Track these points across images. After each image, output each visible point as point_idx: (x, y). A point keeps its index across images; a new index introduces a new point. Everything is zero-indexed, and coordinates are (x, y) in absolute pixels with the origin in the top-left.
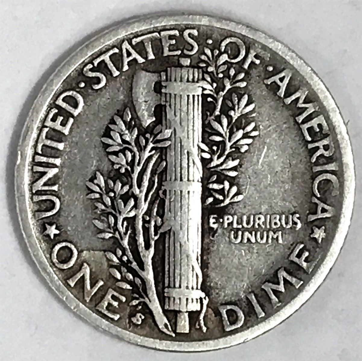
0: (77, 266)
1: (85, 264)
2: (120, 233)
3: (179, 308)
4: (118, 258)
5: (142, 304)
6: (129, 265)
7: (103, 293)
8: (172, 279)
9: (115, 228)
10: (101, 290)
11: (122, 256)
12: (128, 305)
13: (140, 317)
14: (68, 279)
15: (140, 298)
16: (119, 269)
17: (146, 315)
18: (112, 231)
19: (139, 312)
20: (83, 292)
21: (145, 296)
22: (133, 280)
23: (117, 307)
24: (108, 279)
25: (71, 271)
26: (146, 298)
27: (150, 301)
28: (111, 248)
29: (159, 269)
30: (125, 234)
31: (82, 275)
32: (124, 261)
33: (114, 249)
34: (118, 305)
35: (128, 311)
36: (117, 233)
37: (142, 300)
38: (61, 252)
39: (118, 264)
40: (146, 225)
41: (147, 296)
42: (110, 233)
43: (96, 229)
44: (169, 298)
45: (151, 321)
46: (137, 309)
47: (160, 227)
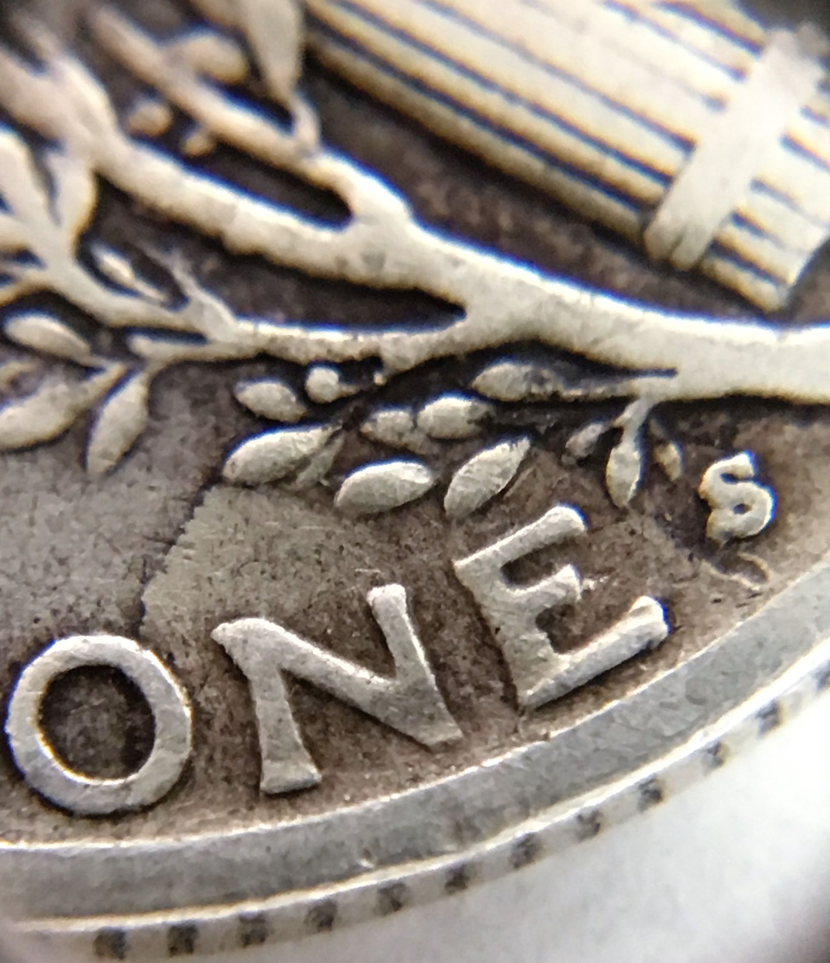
0: (212, 692)
1: (225, 632)
2: (158, 332)
3: (814, 220)
4: (303, 423)
5: (657, 430)
6: (379, 379)
7: (464, 621)
8: (613, 169)
9: (105, 340)
10: (439, 624)
11: (303, 394)
12: (621, 514)
13: (730, 478)
14: (257, 775)
15: (618, 421)
16: (365, 450)
17: (741, 439)
18: (114, 369)
19: (697, 469)
20: (388, 730)
21: (621, 388)
22: (483, 408)
23: (591, 584)
24: (391, 549)
25: (214, 735)
26: (640, 384)
27: (671, 372)
28: (218, 431)
29: (505, 221)
30: (178, 298)
31: (280, 687)
32: (342, 401)
33: (233, 415)
34: (583, 572)
35: (653, 532)
36: (141, 344)
37: (632, 415)
38: (69, 730)
39: (339, 442)
40: (196, 143)
41: (629, 372)
42: (118, 385)
43: (46, 459)
44: (719, 248)
45: (790, 431)
46: (676, 473)
47: (255, 70)
